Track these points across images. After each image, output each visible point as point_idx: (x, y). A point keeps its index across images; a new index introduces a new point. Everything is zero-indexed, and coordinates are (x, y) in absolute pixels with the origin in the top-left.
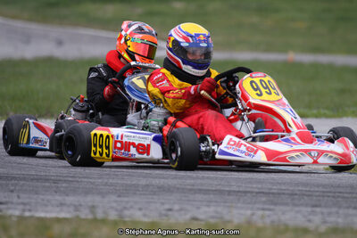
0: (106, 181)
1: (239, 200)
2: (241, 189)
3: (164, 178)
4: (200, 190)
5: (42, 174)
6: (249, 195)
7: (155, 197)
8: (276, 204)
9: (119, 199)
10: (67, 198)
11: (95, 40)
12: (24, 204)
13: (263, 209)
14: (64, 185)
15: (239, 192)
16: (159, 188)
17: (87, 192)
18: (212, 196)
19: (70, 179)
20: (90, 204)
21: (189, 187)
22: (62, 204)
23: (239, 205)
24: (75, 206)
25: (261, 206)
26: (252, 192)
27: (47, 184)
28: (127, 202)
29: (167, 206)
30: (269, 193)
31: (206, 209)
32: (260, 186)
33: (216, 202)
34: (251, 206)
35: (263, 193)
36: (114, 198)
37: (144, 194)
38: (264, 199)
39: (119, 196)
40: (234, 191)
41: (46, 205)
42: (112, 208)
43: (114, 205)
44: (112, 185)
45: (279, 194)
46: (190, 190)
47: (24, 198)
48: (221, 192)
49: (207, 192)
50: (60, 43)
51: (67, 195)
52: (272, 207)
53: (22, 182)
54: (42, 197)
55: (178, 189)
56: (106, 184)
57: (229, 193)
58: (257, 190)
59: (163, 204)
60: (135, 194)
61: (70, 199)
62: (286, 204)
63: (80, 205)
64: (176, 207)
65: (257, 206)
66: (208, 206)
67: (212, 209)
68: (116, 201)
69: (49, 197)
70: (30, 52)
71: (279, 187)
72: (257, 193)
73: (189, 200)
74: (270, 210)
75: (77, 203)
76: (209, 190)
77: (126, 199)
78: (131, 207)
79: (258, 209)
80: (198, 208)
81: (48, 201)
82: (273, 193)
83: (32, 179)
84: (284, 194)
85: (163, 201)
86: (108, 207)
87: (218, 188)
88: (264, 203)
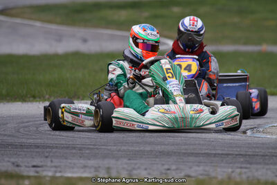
0: (119, 148)
1: (222, 161)
2: (224, 152)
3: (165, 145)
4: (192, 153)
5: (71, 143)
6: (230, 156)
7: (157, 159)
8: (251, 164)
9: (129, 162)
10: (89, 162)
11: (112, 38)
12: (56, 167)
13: (241, 168)
14: (87, 151)
15: (222, 154)
16: (160, 152)
17: (105, 157)
18: (201, 158)
19: (92, 147)
20: (107, 166)
21: (183, 151)
22: (85, 167)
23: (222, 165)
24: (95, 168)
25: (239, 165)
26: (233, 154)
27: (74, 151)
28: (136, 164)
29: (166, 167)
30: (246, 155)
31: (197, 168)
32: (239, 150)
33: (205, 162)
34: (231, 165)
35: (241, 155)
36: (125, 161)
37: (149, 158)
38: (242, 160)
39: (129, 159)
40: (219, 154)
41: (73, 168)
42: (124, 168)
43: (125, 166)
44: (124, 151)
45: (254, 155)
46: (185, 153)
47: (56, 162)
48: (208, 155)
49: (197, 155)
50: (85, 41)
51: (89, 160)
52: (248, 166)
53: (54, 150)
54: (70, 161)
55: (175, 153)
56: (119, 151)
57: (215, 155)
58: (237, 153)
59: (163, 165)
60: (141, 157)
61: (92, 162)
62: (260, 163)
63: (99, 167)
64: (174, 167)
65: (236, 165)
66: (198, 166)
67: (201, 168)
68: (126, 164)
69: (76, 161)
70: (62, 48)
71: (254, 150)
72: (237, 155)
73: (183, 162)
74: (246, 168)
75: (97, 166)
76: (199, 154)
77: (135, 162)
78: (139, 168)
79: (237, 168)
80: (191, 168)
81: (74, 164)
82: (249, 155)
83: (62, 148)
84: (257, 155)
85: (163, 163)
86: (120, 168)
87: (206, 151)
88: (242, 163)
